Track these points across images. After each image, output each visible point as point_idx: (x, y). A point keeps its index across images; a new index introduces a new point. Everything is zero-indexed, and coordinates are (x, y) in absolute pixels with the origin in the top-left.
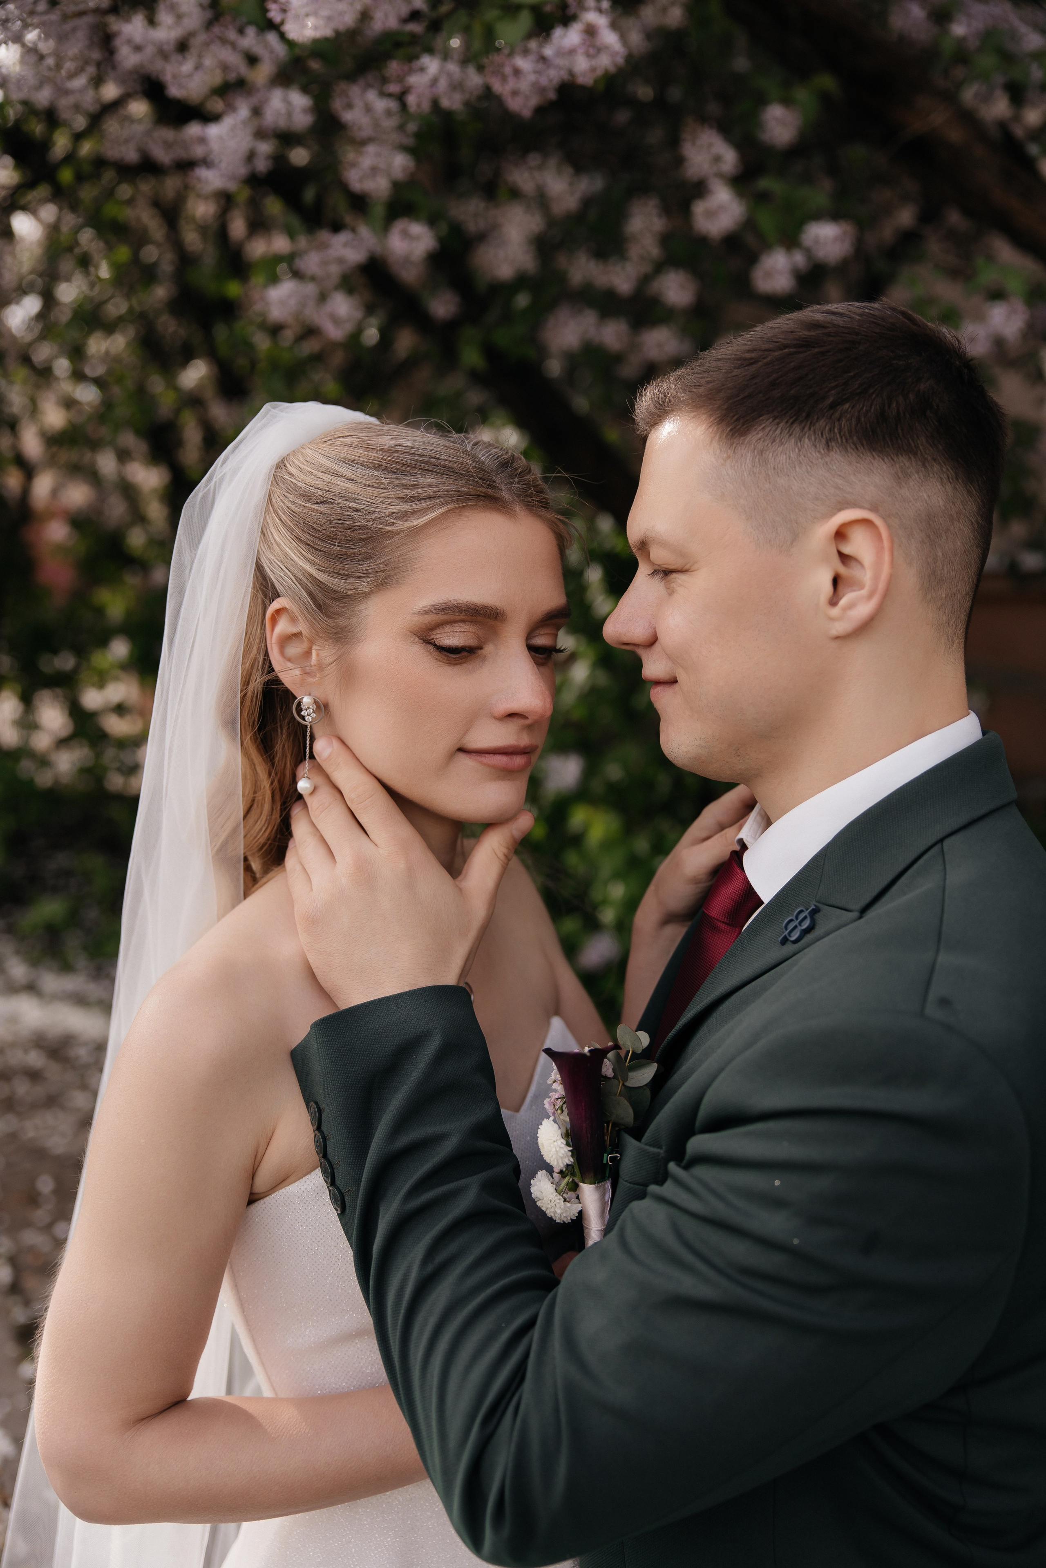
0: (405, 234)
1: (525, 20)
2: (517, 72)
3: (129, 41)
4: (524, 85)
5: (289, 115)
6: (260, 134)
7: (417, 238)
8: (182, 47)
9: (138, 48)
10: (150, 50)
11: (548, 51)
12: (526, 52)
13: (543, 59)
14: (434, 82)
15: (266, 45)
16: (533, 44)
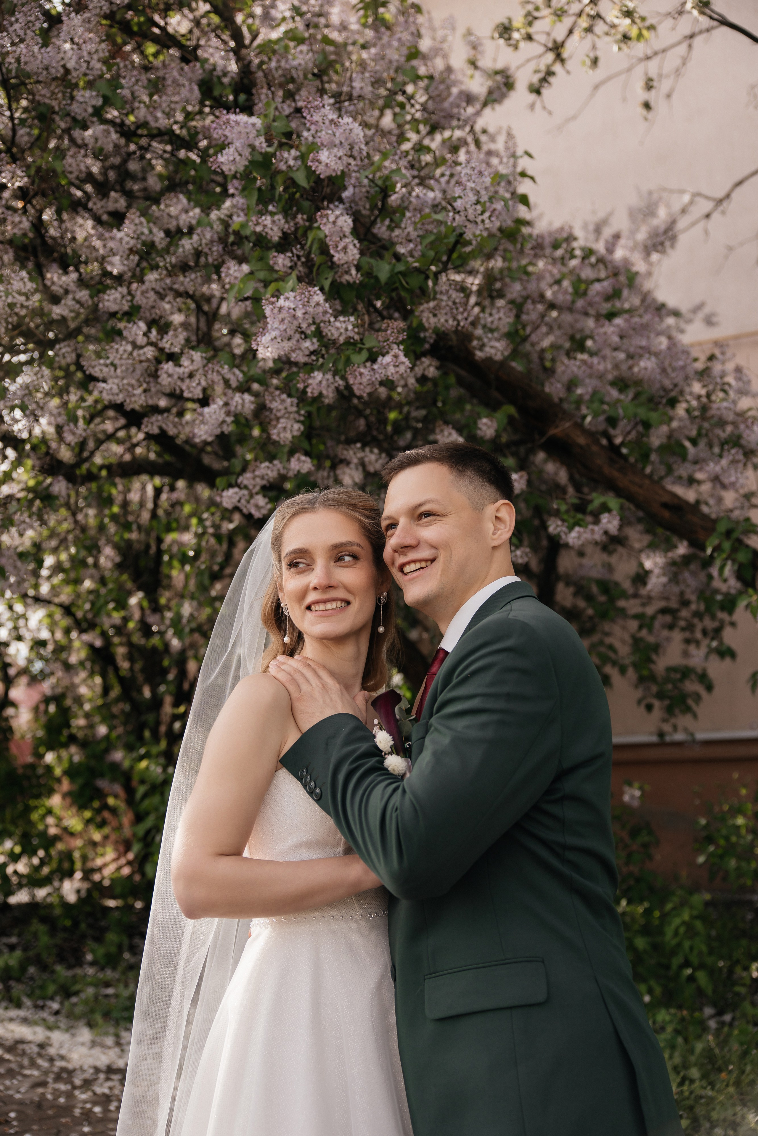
0: (299, 459)
1: (365, 355)
2: (361, 374)
3: (166, 373)
4: (365, 380)
5: (243, 405)
6: (228, 413)
7: (304, 462)
8: (191, 376)
9: (170, 376)
10: (176, 377)
11: (375, 367)
12: (365, 367)
13: (373, 370)
14: (320, 382)
15: (234, 374)
16: (368, 364)
